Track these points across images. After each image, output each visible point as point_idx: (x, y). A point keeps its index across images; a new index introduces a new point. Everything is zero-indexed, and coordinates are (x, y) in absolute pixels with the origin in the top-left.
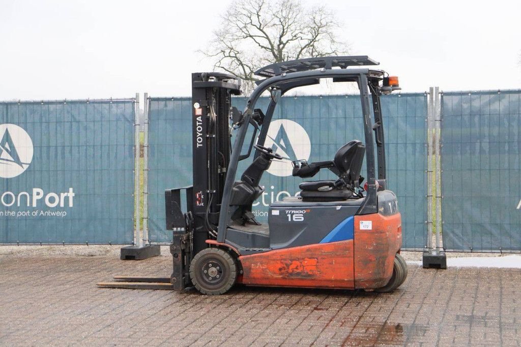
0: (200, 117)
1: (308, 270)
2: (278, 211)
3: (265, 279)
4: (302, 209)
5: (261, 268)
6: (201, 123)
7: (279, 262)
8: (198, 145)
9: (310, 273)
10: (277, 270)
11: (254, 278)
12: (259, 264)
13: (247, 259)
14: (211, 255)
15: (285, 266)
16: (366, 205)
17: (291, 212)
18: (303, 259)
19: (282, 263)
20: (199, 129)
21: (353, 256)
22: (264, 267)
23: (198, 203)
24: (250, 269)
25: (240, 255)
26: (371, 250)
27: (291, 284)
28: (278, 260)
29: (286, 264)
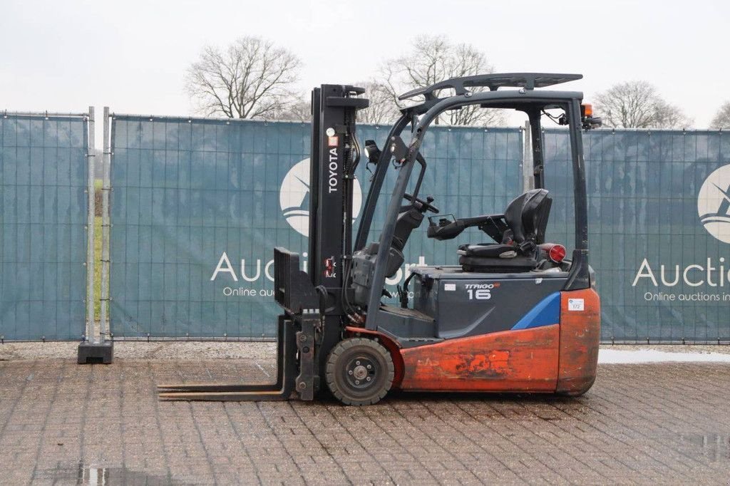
0: (335, 149)
1: (496, 367)
2: (454, 285)
3: (435, 381)
4: (488, 283)
5: (431, 365)
6: (336, 158)
7: (457, 357)
8: (330, 190)
9: (499, 371)
10: (453, 369)
11: (419, 380)
12: (428, 360)
13: (412, 352)
14: (359, 349)
15: (464, 362)
16: (576, 277)
17: (473, 287)
18: (490, 351)
19: (460, 358)
20: (333, 166)
21: (558, 346)
22: (435, 365)
23: (327, 273)
24: (416, 366)
25: (402, 348)
26: (582, 339)
27: (470, 387)
28: (455, 354)
29: (467, 360)
